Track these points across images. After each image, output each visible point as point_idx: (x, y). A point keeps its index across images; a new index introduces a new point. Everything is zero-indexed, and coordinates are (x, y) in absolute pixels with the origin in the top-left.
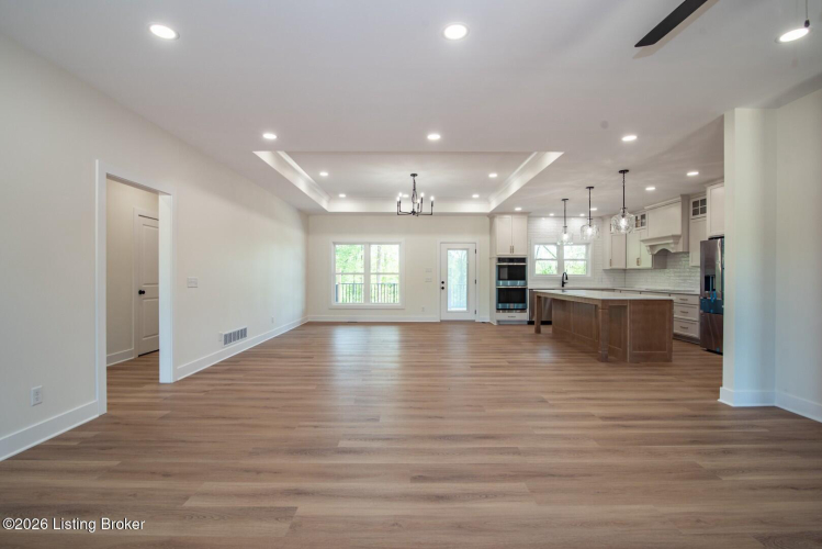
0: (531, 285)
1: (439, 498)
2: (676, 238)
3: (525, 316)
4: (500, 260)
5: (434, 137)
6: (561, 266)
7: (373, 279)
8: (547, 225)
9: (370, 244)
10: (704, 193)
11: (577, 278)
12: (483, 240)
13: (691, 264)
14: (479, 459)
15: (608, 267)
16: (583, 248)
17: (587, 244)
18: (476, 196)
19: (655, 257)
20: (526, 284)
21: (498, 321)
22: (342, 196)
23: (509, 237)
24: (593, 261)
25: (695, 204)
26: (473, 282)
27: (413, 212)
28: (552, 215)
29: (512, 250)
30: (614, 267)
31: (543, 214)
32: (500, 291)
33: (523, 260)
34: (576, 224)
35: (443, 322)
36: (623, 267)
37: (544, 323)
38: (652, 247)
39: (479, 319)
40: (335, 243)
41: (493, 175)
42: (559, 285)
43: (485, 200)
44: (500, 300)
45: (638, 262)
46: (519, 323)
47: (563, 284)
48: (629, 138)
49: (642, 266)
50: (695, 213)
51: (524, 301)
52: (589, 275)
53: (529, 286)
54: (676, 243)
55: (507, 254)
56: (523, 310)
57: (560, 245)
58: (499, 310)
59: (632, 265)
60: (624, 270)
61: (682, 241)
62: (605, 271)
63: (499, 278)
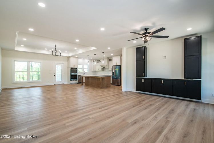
0: (78, 74)
1: (107, 109)
2: (107, 65)
4: (71, 68)
5: (77, 41)
6: (83, 70)
7: (31, 73)
8: (80, 60)
9: (30, 62)
10: (112, 58)
11: (87, 73)
12: (66, 63)
13: (109, 70)
14: (104, 104)
15: (93, 70)
18: (66, 52)
19: (102, 68)
20: (77, 74)
21: (71, 83)
22: (22, 46)
23: (73, 63)
24: (90, 69)
25: (109, 59)
26: (63, 74)
27: (55, 55)
28: (82, 58)
30: (94, 70)
31: (80, 58)
32: (71, 76)
33: (77, 68)
34: (86, 61)
35: (55, 85)
38: (102, 67)
39: (65, 83)
40: (15, 61)
41: (76, 48)
43: (68, 53)
44: (71, 78)
45: (99, 69)
46: (76, 83)
47: (84, 74)
48: (109, 48)
49: (100, 70)
50: (109, 61)
51: (77, 78)
52: (89, 72)
55: (73, 67)
56: (76, 80)
57: (83, 65)
58: (71, 80)
59: (97, 70)
60: (95, 71)
61: (107, 66)
62: (92, 71)
63: (71, 73)
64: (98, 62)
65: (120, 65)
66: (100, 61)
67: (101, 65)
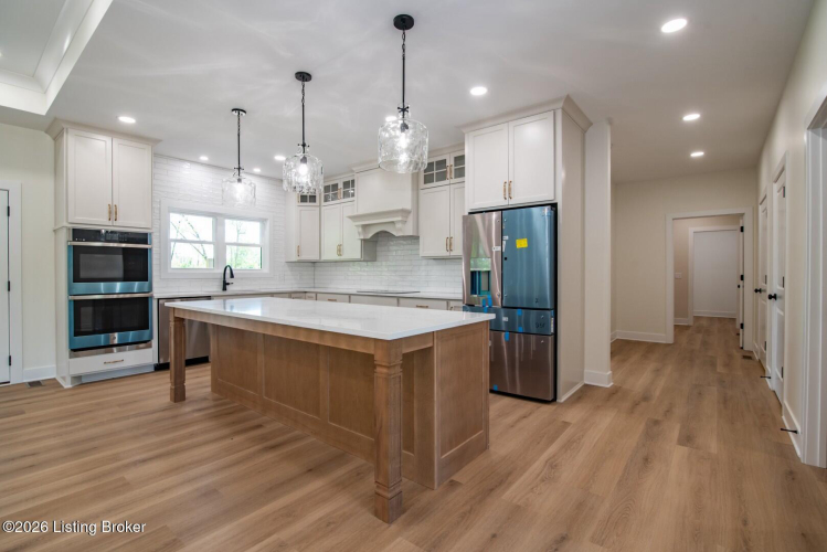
2: (405, 212)
3: (148, 356)
4: (78, 234)
6: (220, 254)
11: (250, 275)
13: (423, 253)
15: (295, 258)
16: (256, 226)
17: (263, 221)
19: (364, 241)
20: (150, 288)
21: (77, 378)
24: (272, 248)
25: (429, 166)
28: (204, 158)
29: (113, 212)
30: (305, 257)
31: (187, 155)
32: (77, 307)
33: (144, 238)
36: (315, 257)
37: (191, 362)
38: (365, 227)
39: (20, 375)
42: (215, 288)
44: (77, 329)
45: (339, 251)
46: (137, 374)
47: (225, 285)
49: (345, 256)
50: (428, 180)
51: (144, 324)
52: (266, 270)
53: (157, 292)
54: (404, 222)
56: (147, 342)
57: (218, 218)
58: (76, 351)
59: (330, 254)
60: (314, 263)
61: (411, 219)
62: (290, 263)
63: (76, 277)
64: (335, 197)
65: (547, 196)
66: (346, 184)
67: (354, 218)
